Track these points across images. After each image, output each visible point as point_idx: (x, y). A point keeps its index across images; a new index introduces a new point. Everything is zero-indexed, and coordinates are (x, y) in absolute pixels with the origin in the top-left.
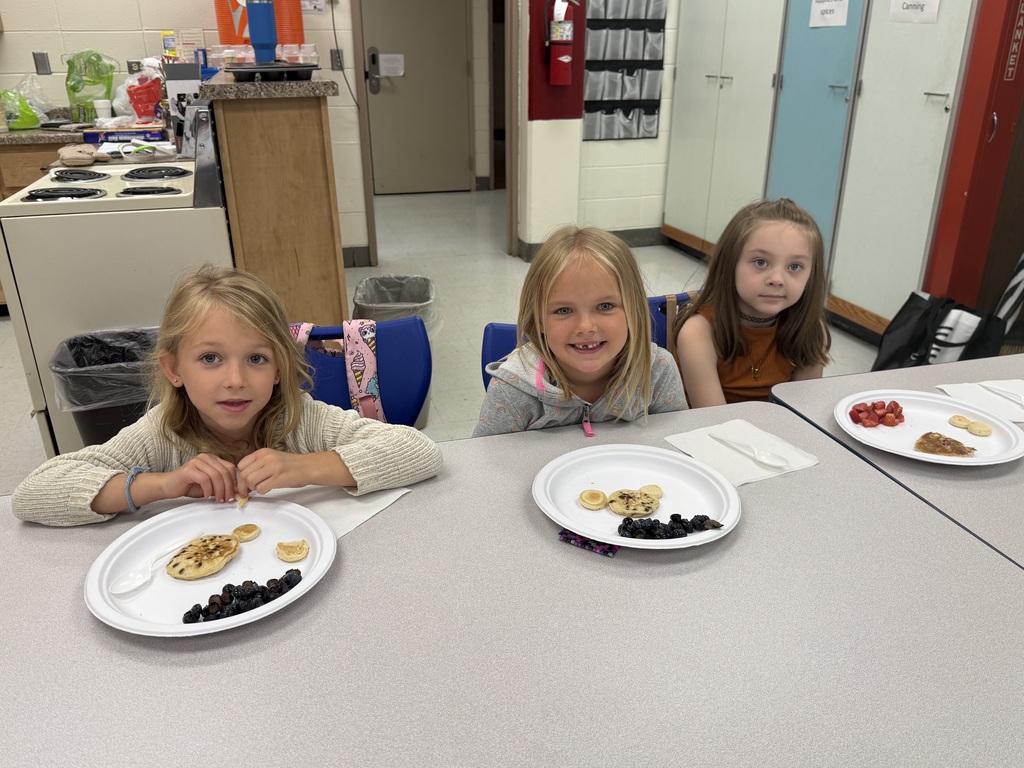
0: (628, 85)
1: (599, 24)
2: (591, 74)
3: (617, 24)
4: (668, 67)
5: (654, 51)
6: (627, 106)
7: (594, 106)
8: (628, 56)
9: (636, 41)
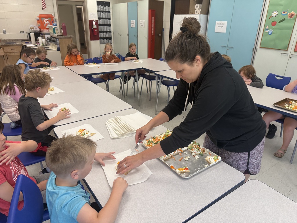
0: (106, 35)
1: (100, 25)
2: (100, 33)
3: (103, 25)
4: (112, 32)
5: (110, 30)
6: (106, 38)
7: (101, 38)
8: (105, 30)
9: (106, 28)
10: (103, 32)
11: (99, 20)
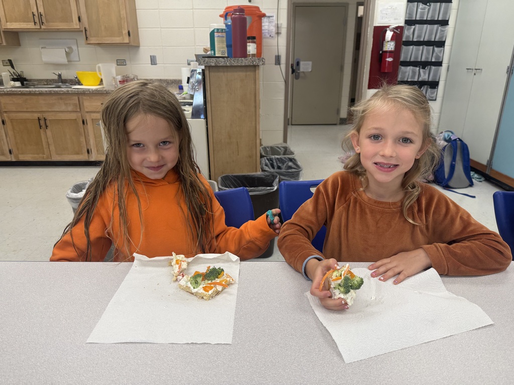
0: (422, 74)
1: (409, 43)
2: (403, 68)
3: (419, 43)
4: (445, 65)
5: (438, 57)
6: (421, 84)
8: (423, 59)
9: (428, 52)
10: (415, 64)
11: (407, 27)
